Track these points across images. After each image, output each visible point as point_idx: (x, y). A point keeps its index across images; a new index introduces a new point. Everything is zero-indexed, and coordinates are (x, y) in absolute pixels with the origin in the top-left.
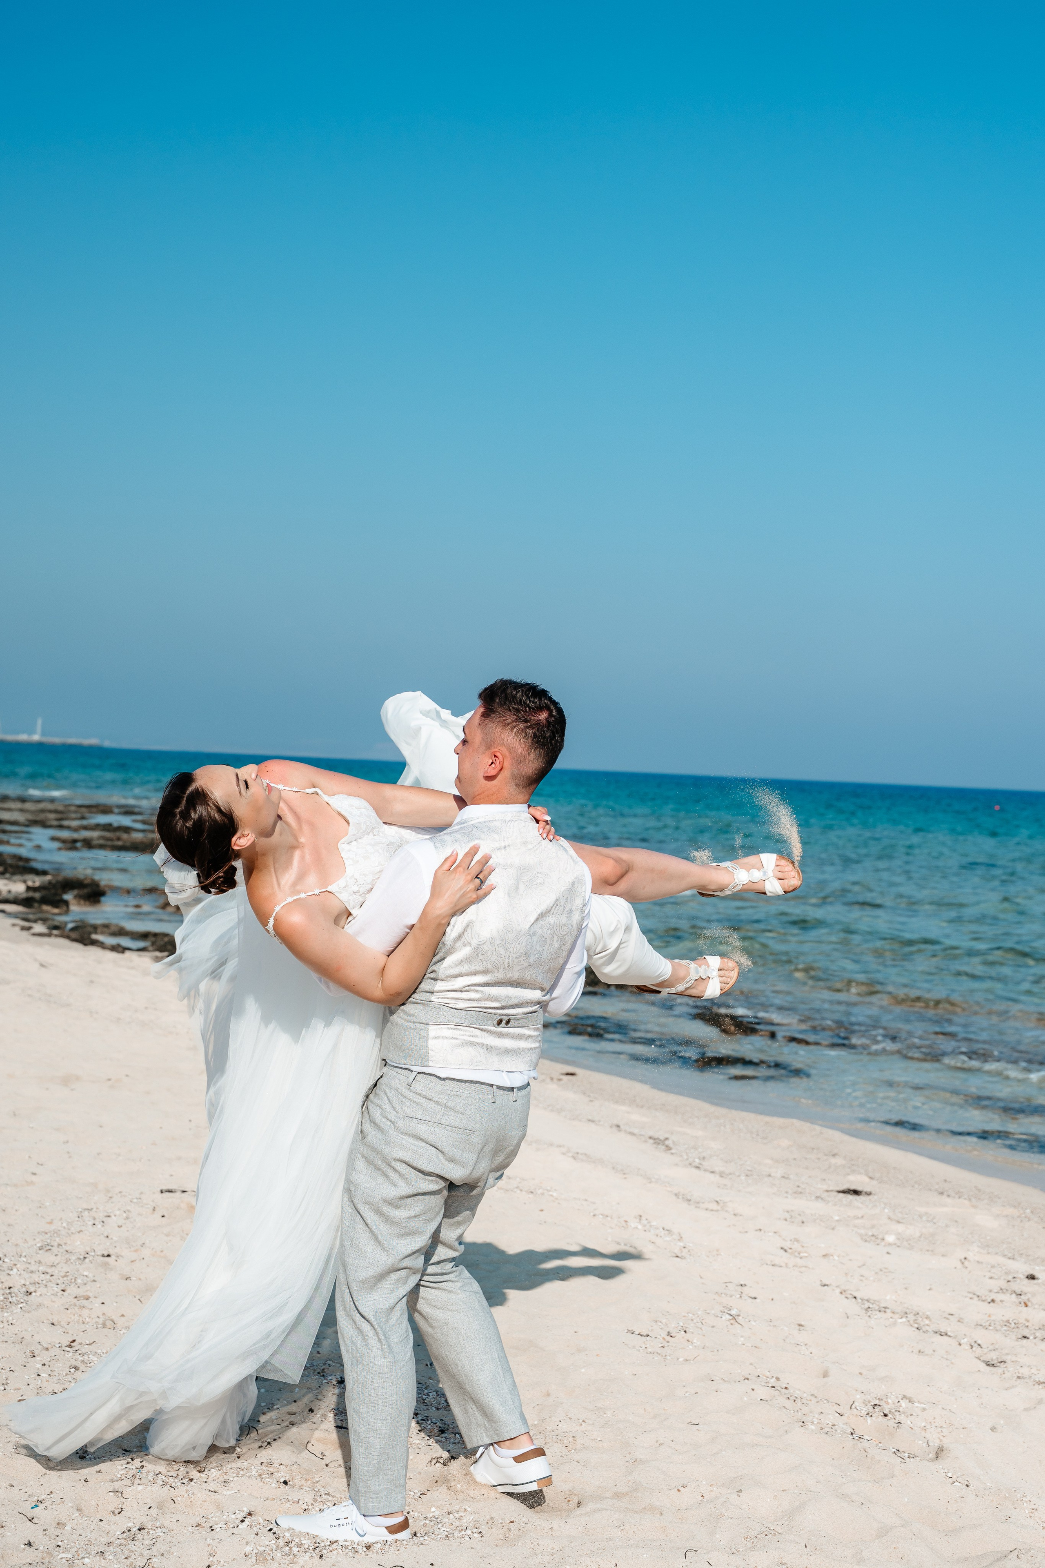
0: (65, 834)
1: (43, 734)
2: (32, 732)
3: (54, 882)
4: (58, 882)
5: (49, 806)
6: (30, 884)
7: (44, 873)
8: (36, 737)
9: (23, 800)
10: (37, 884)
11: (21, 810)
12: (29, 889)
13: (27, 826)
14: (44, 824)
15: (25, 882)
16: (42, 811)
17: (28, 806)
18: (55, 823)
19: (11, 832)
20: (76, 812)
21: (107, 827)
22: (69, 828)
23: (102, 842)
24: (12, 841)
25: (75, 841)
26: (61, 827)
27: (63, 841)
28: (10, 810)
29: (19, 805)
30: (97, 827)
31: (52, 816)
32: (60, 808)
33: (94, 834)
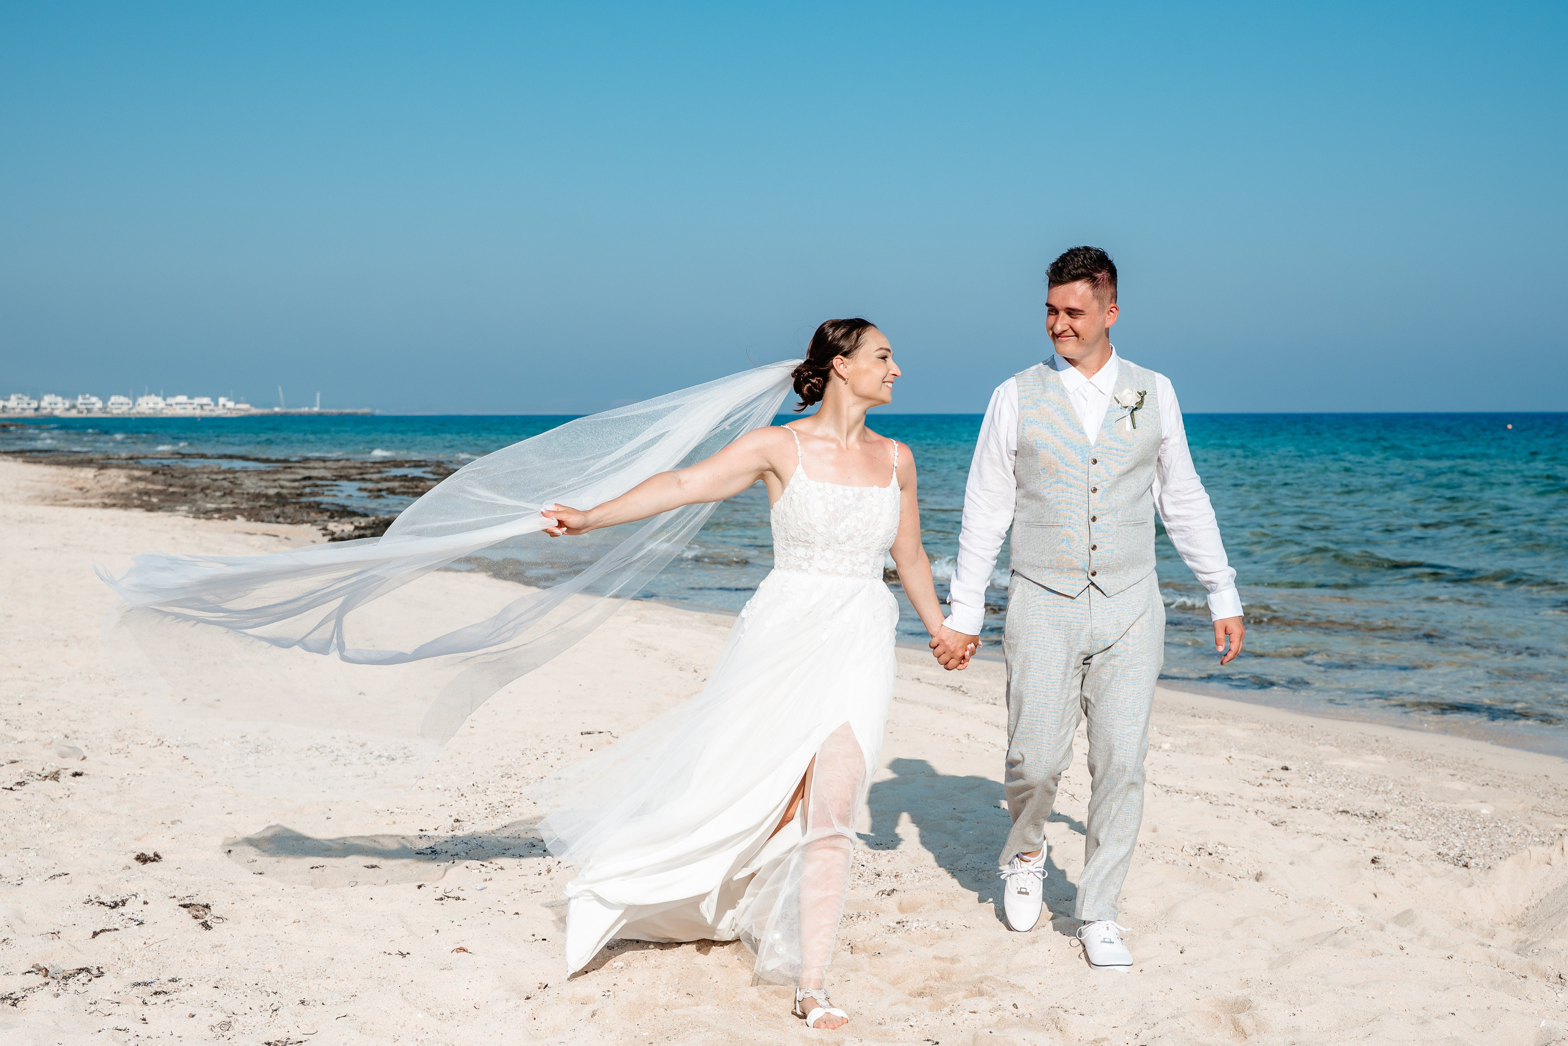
0: (370, 485)
1: (322, 406)
2: (311, 406)
3: (377, 522)
4: (380, 522)
5: (348, 464)
6: (357, 524)
7: (366, 515)
8: (316, 409)
9: (324, 460)
10: (363, 525)
11: (325, 468)
12: (356, 528)
13: (335, 480)
14: (348, 478)
15: (352, 523)
16: (343, 468)
17: (329, 464)
18: (358, 477)
19: (323, 486)
20: (372, 467)
21: (404, 478)
22: (371, 480)
23: (402, 490)
24: (326, 493)
25: (380, 490)
26: (364, 480)
27: (370, 491)
28: (315, 468)
29: (322, 464)
30: (395, 478)
31: (354, 471)
32: (358, 465)
33: (396, 484)
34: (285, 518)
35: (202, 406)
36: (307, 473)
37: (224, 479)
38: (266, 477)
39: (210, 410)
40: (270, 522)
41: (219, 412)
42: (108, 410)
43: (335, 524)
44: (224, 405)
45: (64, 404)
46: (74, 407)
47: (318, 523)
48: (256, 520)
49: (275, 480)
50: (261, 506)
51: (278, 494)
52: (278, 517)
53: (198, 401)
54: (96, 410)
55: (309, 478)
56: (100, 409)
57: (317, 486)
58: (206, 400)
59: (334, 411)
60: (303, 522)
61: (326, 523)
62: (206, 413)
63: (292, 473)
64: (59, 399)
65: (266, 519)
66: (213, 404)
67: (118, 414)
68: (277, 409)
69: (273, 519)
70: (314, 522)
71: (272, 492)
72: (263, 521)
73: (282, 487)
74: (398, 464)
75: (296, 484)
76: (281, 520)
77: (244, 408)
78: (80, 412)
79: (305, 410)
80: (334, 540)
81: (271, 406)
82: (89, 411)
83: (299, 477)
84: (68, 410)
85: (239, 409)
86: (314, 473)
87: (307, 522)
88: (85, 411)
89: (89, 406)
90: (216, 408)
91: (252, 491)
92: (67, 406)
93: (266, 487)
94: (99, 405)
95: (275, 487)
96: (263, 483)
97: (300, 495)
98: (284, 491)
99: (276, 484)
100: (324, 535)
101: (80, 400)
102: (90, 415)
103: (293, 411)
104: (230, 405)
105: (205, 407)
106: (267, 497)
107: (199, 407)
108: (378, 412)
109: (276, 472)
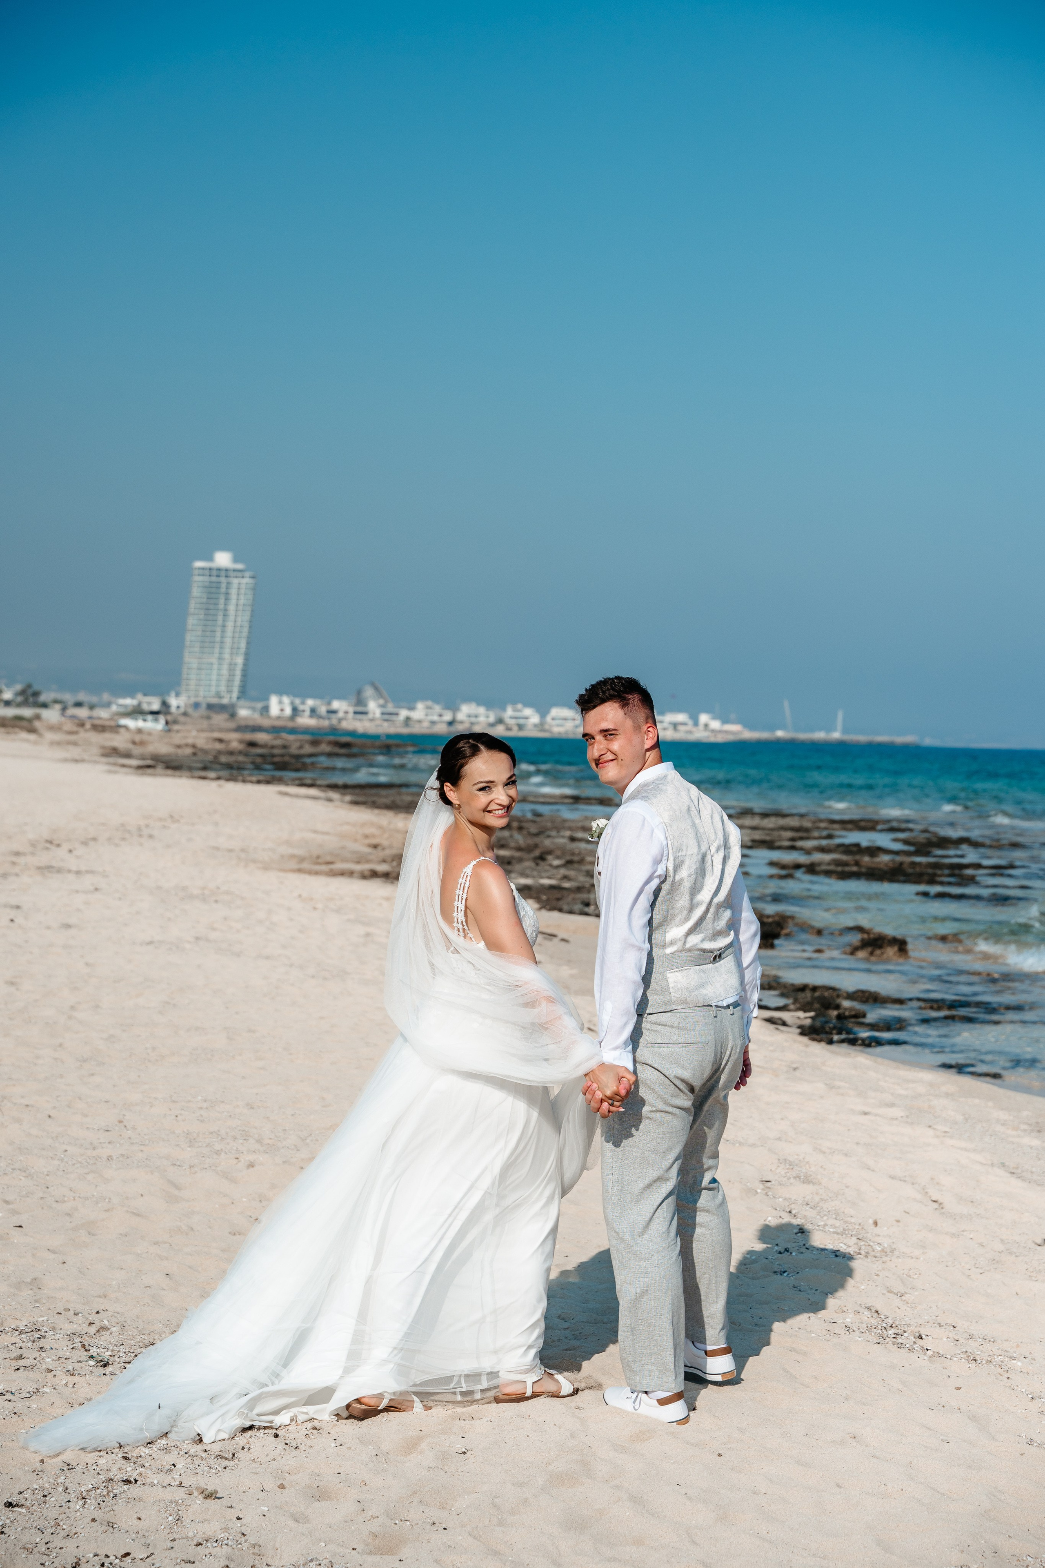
35: (675, 726)
39: (687, 732)
41: (699, 734)
42: (547, 727)
44: (706, 726)
45: (487, 717)
46: (500, 721)
54: (530, 727)
56: (535, 726)
62: (680, 735)
64: (481, 710)
66: (691, 723)
67: (560, 733)
78: (509, 729)
82: (521, 727)
84: (492, 725)
88: (515, 728)
89: (521, 721)
90: (694, 729)
92: (492, 719)
94: (535, 719)
101: (509, 712)
102: (522, 734)
104: (715, 725)
105: (681, 728)
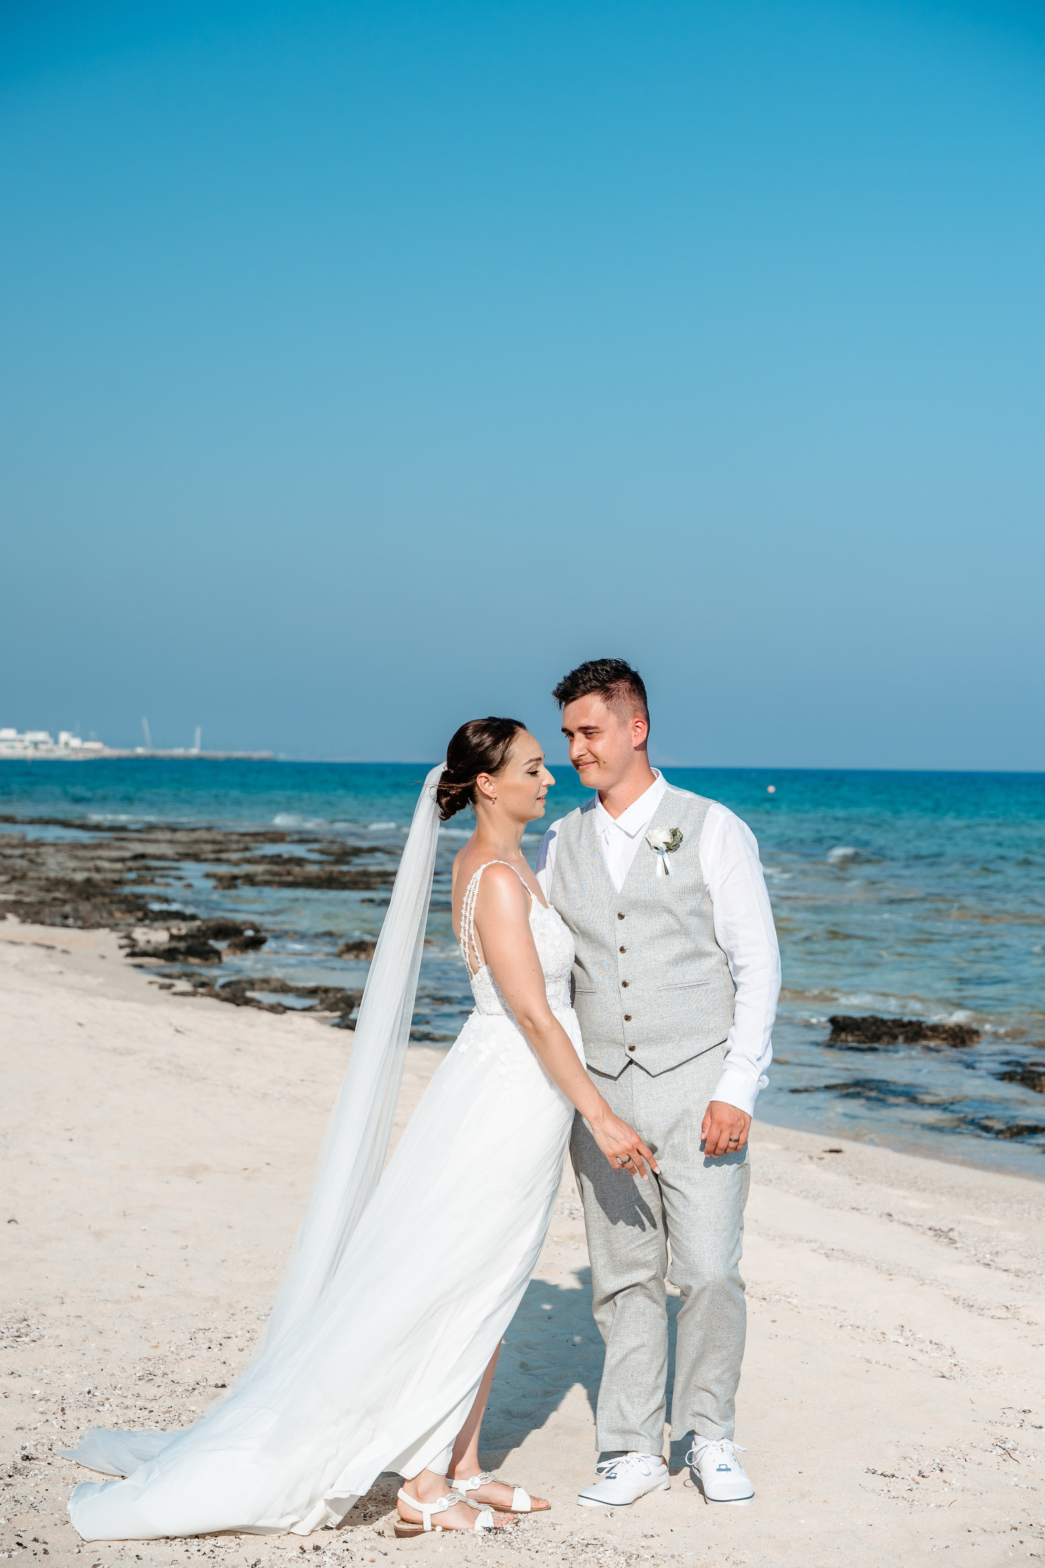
0: (222, 870)
1: (203, 747)
2: (189, 745)
3: (203, 928)
4: (208, 928)
5: (205, 835)
6: (174, 932)
7: (192, 917)
8: (195, 752)
9: (175, 829)
10: (183, 932)
11: (171, 842)
12: (173, 937)
13: (177, 860)
14: (196, 858)
15: (167, 930)
16: (197, 842)
17: (180, 836)
18: (212, 856)
19: (157, 869)
20: (238, 842)
21: (276, 860)
22: (228, 861)
23: (268, 878)
24: (158, 880)
25: (235, 878)
26: (218, 860)
27: (219, 878)
28: (156, 841)
29: (168, 835)
30: (263, 859)
31: (209, 847)
32: (219, 837)
33: (260, 868)
34: (76, 918)
35: (36, 744)
36: (139, 848)
37: (22, 856)
38: (81, 853)
39: (48, 751)
40: (53, 925)
41: (60, 753)
43: (145, 930)
44: (67, 744)
47: (121, 927)
48: (34, 922)
49: (92, 859)
50: (55, 899)
51: (88, 881)
52: (66, 917)
53: (30, 737)
55: (142, 856)
57: (148, 868)
58: (41, 736)
59: (220, 754)
60: (98, 926)
61: (130, 929)
62: (41, 754)
63: (120, 848)
65: (48, 921)
66: (51, 741)
68: (140, 751)
69: (58, 920)
70: (114, 927)
71: (80, 877)
72: (42, 923)
73: (98, 870)
74: (278, 837)
75: (119, 866)
76: (70, 921)
77: (95, 748)
79: (179, 752)
80: (132, 955)
81: (132, 746)
83: (127, 854)
85: (87, 750)
86: (151, 849)
87: (104, 926)
90: (55, 748)
91: (52, 875)
93: (74, 870)
95: (89, 870)
96: (72, 864)
97: (120, 882)
98: (97, 877)
99: (90, 864)
100: (121, 947)
103: (162, 753)
104: (76, 743)
105: (42, 746)
106: (70, 884)
107: (33, 746)
108: (282, 757)
109: (99, 846)
